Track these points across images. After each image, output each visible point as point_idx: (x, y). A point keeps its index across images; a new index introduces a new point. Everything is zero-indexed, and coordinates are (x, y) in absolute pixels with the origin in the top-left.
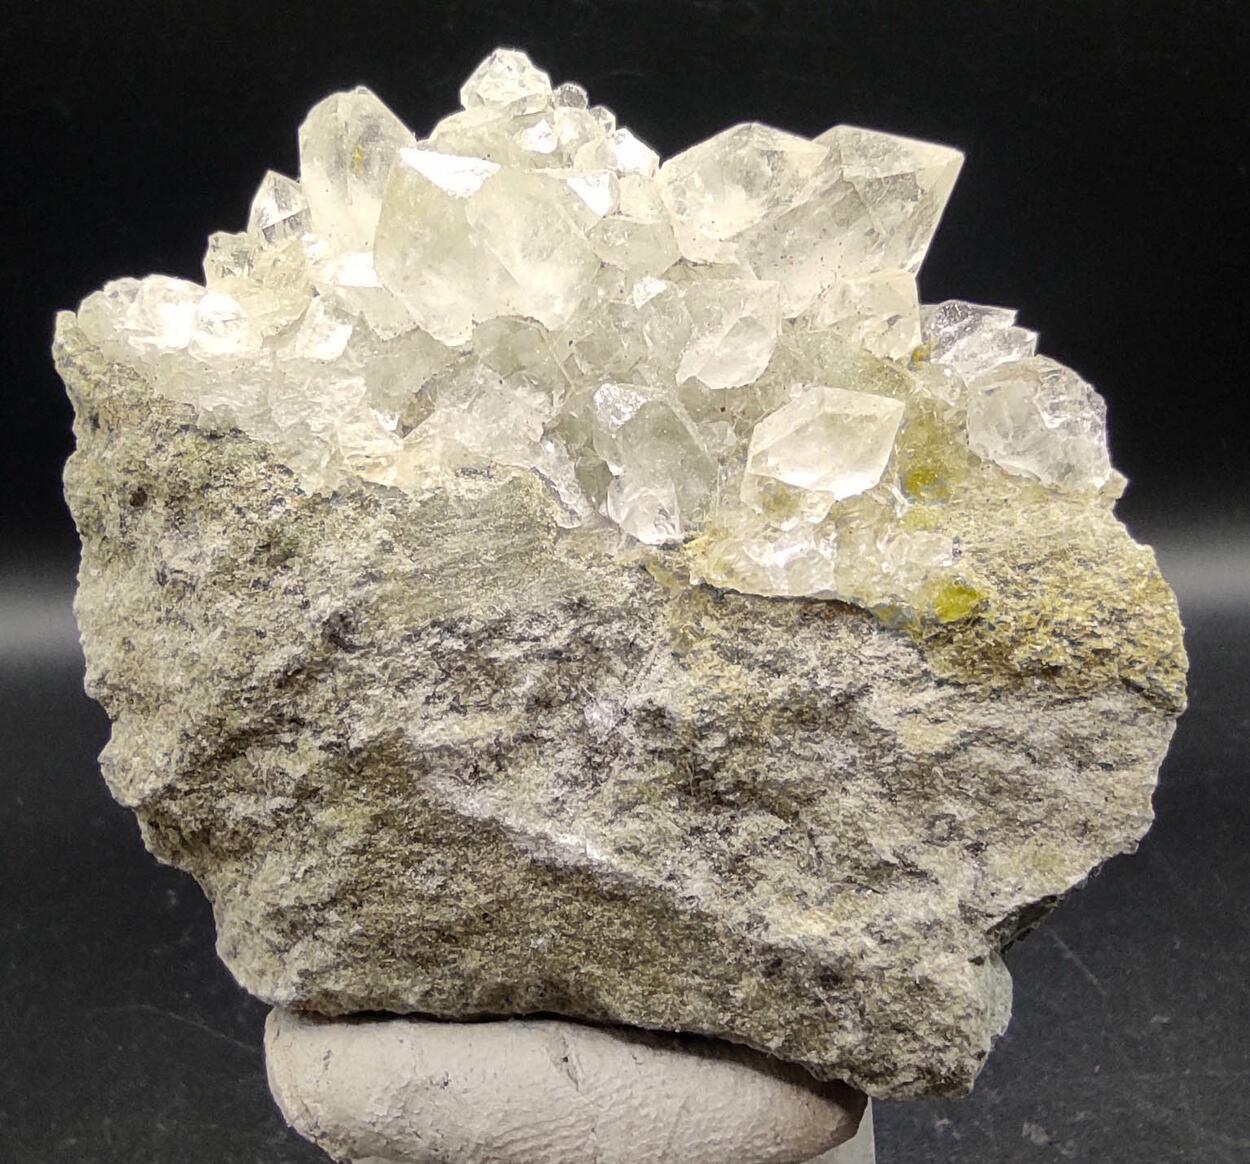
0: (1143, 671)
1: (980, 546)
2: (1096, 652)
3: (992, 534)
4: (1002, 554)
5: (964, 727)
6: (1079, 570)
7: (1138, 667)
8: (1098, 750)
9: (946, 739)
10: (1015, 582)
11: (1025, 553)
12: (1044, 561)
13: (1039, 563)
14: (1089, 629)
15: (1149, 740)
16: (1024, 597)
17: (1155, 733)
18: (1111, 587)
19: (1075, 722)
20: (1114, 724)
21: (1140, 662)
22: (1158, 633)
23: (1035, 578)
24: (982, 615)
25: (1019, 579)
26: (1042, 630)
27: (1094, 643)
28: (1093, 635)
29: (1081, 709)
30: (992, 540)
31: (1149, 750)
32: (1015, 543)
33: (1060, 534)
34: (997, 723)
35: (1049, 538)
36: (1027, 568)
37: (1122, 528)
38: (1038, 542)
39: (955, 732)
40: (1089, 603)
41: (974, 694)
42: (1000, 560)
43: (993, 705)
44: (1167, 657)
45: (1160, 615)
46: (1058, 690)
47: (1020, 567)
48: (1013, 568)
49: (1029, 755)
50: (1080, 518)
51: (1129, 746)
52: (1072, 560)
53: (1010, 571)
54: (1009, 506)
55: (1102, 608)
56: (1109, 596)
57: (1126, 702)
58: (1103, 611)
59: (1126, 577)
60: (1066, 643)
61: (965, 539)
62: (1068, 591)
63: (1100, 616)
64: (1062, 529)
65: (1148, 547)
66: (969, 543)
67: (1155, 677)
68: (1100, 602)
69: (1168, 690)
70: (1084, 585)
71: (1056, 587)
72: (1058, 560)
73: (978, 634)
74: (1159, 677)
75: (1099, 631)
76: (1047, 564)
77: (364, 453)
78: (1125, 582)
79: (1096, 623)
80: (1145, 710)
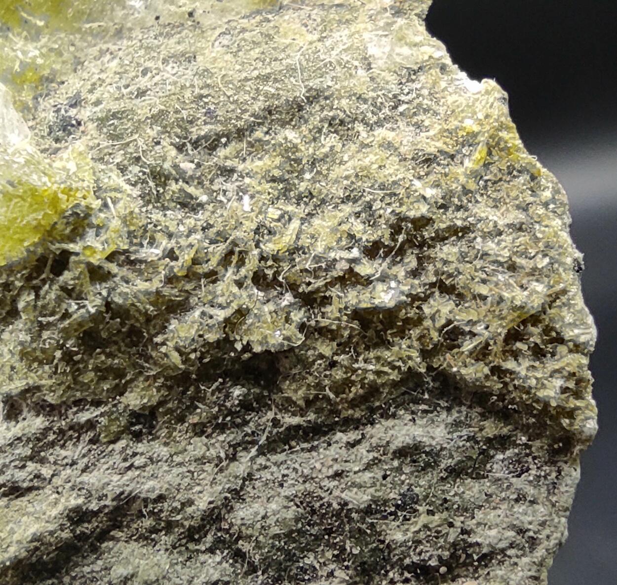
0: (482, 353)
1: (115, 107)
2: (358, 315)
3: (143, 82)
4: (156, 118)
5: (75, 501)
6: (330, 141)
7: (468, 345)
8: (399, 537)
9: (34, 528)
10: (182, 176)
11: (208, 113)
12: (252, 128)
13: (240, 134)
14: (342, 267)
15: (519, 508)
16: (201, 205)
17: (531, 491)
18: (393, 171)
19: (338, 475)
20: (432, 477)
21: (473, 335)
22: (513, 268)
23: (229, 163)
24: (71, 247)
25: (188, 167)
26: (230, 274)
27: (354, 297)
28: (350, 279)
29: (352, 445)
30: (141, 93)
31: (521, 531)
32: (188, 94)
33: (291, 70)
34: (149, 487)
35: (266, 78)
36: (212, 144)
37: (438, 50)
38: (238, 90)
39: (54, 512)
40: (348, 208)
41: (91, 425)
42: (152, 132)
43: (141, 447)
44: (535, 319)
45: (519, 228)
46: (287, 405)
47: (196, 144)
48: (180, 148)
49: (239, 555)
50: (341, 35)
51: (471, 524)
52: (315, 121)
53: (173, 152)
54: (197, 25)
55: (372, 220)
56: (390, 191)
57: (457, 424)
58: (374, 225)
59: (432, 148)
60: (288, 298)
61: (93, 98)
62: (303, 187)
63: (367, 236)
64: (296, 58)
65: (490, 84)
66: (97, 103)
67: (510, 365)
68: (369, 206)
69: (541, 394)
70: (337, 172)
71: (274, 180)
72: (284, 124)
74: (521, 367)
75: (365, 268)
76: (259, 134)
78: (429, 160)
79: (355, 253)
80: (502, 442)
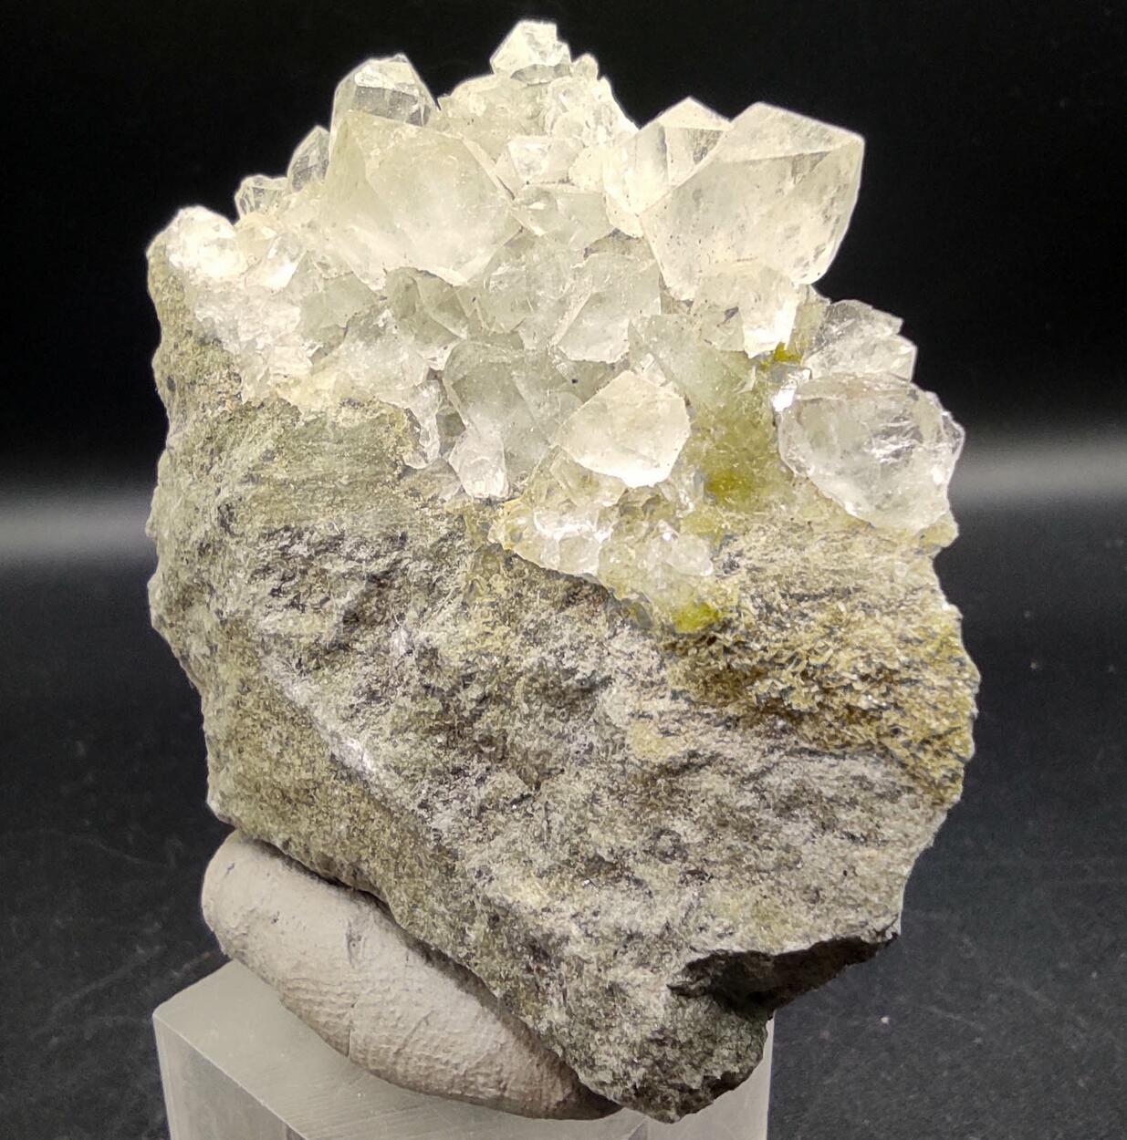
0: (907, 745)
1: (757, 565)
2: (848, 707)
3: (775, 555)
4: (777, 577)
5: (693, 747)
6: (859, 614)
7: (902, 739)
8: (843, 817)
9: (672, 753)
10: (780, 610)
11: (803, 583)
12: (822, 596)
13: (816, 597)
14: (847, 682)
15: (909, 824)
16: (786, 628)
17: (917, 818)
18: (887, 641)
19: (821, 778)
20: (868, 794)
21: (906, 735)
22: (935, 708)
23: (805, 611)
24: (718, 635)
25: (785, 608)
26: (790, 668)
27: (848, 698)
28: (849, 688)
29: (833, 766)
30: (772, 561)
31: (906, 836)
32: (795, 570)
33: (850, 571)
34: (728, 753)
35: (835, 572)
36: (800, 598)
37: (933, 580)
38: (821, 574)
39: (682, 749)
40: (858, 653)
41: (708, 715)
42: (772, 584)
43: (729, 733)
44: (939, 737)
45: (946, 689)
46: (804, 737)
47: (792, 597)
48: (784, 596)
49: (763, 797)
50: (884, 558)
51: (882, 823)
52: (856, 602)
53: (779, 597)
54: (811, 529)
55: (869, 662)
56: (882, 652)
57: (888, 774)
58: (869, 666)
59: (911, 634)
60: (816, 688)
61: (749, 555)
62: (839, 634)
63: (863, 670)
64: (854, 565)
65: (954, 609)
66: (750, 559)
67: (921, 755)
68: (869, 655)
69: (932, 774)
70: (858, 632)
71: (825, 627)
72: (839, 598)
73: (711, 654)
74: (925, 758)
75: (858, 686)
76: (824, 600)
77: (283, 372)
78: (908, 641)
79: (855, 677)
80: (910, 790)
